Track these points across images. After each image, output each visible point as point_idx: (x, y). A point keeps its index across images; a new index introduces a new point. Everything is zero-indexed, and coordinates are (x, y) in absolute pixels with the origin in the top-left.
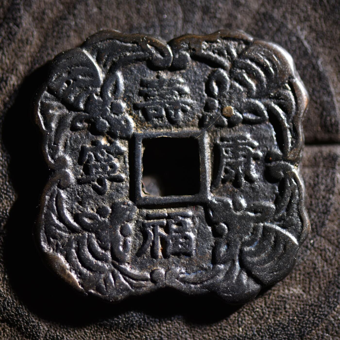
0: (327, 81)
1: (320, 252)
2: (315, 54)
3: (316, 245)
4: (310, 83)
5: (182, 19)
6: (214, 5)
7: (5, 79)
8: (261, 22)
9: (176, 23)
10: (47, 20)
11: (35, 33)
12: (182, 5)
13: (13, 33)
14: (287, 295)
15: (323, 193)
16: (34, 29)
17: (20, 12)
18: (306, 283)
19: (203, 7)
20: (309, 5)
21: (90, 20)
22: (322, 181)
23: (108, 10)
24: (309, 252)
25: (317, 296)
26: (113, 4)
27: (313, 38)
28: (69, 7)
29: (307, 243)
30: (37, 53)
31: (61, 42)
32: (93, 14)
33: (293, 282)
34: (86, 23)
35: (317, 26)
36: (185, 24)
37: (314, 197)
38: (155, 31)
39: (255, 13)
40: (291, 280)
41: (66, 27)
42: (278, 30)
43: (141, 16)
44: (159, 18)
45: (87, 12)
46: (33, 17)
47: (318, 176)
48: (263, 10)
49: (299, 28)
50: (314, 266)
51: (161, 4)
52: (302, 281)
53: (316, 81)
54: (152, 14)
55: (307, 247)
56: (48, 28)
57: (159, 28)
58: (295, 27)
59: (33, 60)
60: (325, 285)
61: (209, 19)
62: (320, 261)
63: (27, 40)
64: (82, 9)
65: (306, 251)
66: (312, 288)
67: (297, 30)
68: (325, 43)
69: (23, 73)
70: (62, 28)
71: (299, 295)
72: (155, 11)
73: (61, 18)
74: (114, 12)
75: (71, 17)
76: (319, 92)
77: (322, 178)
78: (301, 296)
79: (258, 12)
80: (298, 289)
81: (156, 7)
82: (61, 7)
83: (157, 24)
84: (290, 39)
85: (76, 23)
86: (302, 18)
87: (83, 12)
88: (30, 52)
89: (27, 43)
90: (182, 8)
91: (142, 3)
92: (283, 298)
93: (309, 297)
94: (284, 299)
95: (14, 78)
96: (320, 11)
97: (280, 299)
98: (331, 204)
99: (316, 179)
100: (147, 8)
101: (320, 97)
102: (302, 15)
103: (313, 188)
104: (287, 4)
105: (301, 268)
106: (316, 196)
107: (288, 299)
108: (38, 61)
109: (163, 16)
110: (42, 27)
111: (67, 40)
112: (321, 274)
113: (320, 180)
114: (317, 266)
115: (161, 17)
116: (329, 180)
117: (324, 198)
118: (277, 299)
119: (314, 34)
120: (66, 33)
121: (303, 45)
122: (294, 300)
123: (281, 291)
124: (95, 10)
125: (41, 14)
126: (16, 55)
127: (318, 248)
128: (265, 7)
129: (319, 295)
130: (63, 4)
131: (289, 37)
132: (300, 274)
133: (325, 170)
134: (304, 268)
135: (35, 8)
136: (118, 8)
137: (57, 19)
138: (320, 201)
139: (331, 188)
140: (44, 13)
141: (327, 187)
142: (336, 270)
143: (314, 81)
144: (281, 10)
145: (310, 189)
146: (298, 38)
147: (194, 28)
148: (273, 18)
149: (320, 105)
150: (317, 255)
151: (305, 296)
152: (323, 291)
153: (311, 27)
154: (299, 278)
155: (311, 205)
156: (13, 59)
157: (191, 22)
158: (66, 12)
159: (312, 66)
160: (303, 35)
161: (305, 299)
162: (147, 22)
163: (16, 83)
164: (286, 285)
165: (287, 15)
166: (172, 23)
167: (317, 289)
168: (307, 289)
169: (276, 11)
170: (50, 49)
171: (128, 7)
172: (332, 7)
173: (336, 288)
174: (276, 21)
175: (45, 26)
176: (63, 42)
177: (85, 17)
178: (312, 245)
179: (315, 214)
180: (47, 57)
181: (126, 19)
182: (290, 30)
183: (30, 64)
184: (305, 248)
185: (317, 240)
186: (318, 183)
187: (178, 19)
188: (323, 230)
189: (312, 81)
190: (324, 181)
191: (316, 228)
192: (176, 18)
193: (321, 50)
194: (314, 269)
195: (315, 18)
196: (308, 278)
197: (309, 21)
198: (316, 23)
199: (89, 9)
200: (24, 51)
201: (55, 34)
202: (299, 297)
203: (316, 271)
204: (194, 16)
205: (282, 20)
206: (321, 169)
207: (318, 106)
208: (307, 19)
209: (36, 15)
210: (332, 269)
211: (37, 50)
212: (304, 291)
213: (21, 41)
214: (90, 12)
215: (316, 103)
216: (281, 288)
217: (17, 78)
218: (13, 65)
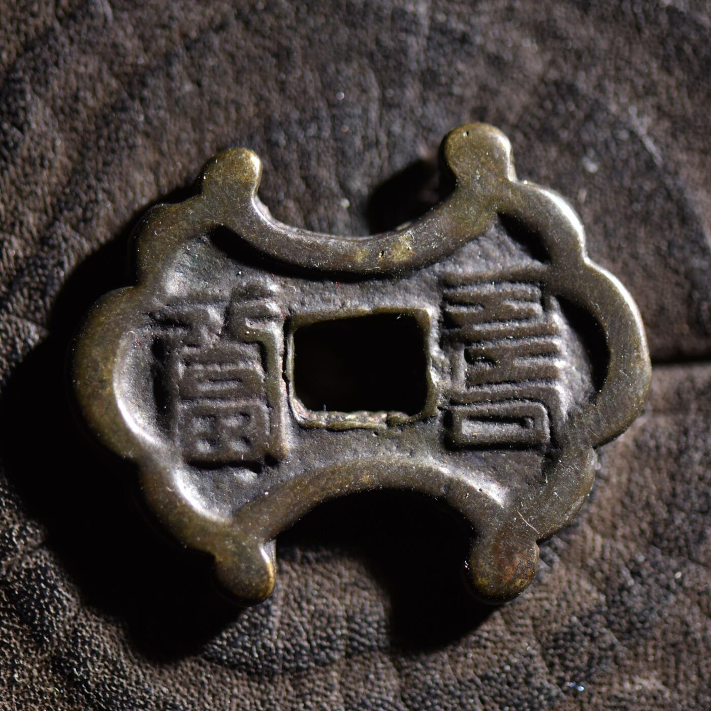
0: (698, 223)
1: (697, 597)
2: (671, 166)
3: (687, 583)
4: (661, 229)
5: (379, 100)
6: (446, 68)
8: (552, 101)
9: (365, 111)
10: (84, 114)
11: (59, 143)
12: (377, 71)
13: (11, 144)
14: (630, 694)
15: (699, 469)
16: (56, 134)
17: (24, 99)
18: (668, 667)
19: (423, 73)
20: (654, 60)
21: (177, 110)
22: (695, 443)
23: (215, 87)
24: (672, 599)
25: (693, 694)
26: (225, 72)
27: (666, 132)
28: (130, 84)
29: (668, 578)
30: (64, 188)
31: (117, 161)
32: (184, 97)
33: (641, 664)
34: (168, 116)
35: (672, 104)
36: (384, 112)
37: (679, 477)
38: (319, 129)
39: (536, 82)
40: (636, 660)
41: (127, 127)
42: (589, 117)
43: (290, 98)
44: (327, 100)
45: (169, 91)
46: (53, 108)
47: (686, 432)
48: (553, 74)
49: (633, 110)
50: (685, 627)
51: (332, 69)
52: (659, 663)
53: (676, 226)
54: (311, 92)
55: (668, 587)
56: (86, 131)
57: (330, 123)
58: (624, 109)
59: (55, 201)
61: (436, 98)
62: (697, 617)
63: (42, 158)
64: (159, 88)
65: (666, 597)
66: (682, 677)
67: (629, 116)
68: (692, 141)
69: (35, 232)
70: (117, 130)
71: (656, 693)
72: (319, 84)
73: (113, 108)
74: (229, 89)
75: (137, 105)
76: (682, 248)
77: (696, 437)
78: (660, 696)
79: (543, 80)
80: (653, 680)
81: (321, 76)
82: (114, 83)
83: (324, 113)
84: (615, 137)
85: (147, 117)
86: (640, 88)
87: (162, 93)
88: (49, 184)
89: (42, 165)
90: (376, 76)
91: (290, 68)
92: (621, 700)
93: (676, 696)
94: (624, 703)
95: (16, 242)
96: (678, 72)
97: (613, 703)
99: (684, 439)
100: (302, 78)
101: (685, 261)
102: (640, 82)
103: (677, 460)
104: (605, 60)
105: (658, 633)
106: (683, 476)
107: (631, 701)
108: (66, 203)
109: (338, 95)
110: (74, 129)
111: (129, 156)
112: (701, 646)
113: (691, 441)
114: (692, 629)
115: (331, 97)
117: (701, 478)
118: (608, 703)
119: (666, 124)
120: (126, 140)
121: (644, 148)
122: (643, 705)
123: (616, 686)
124: (188, 87)
125: (70, 101)
126: (19, 191)
127: (692, 589)
128: (559, 68)
129: (699, 691)
130: (117, 76)
131: (612, 132)
132: (655, 647)
133: (701, 418)
134: (664, 633)
135: (56, 88)
136: (237, 81)
137: (106, 111)
138: (693, 485)
140: (76, 98)
141: (706, 454)
143: (671, 226)
144: (594, 72)
145: (671, 460)
146: (633, 134)
147: (405, 119)
148: (577, 90)
149: (687, 277)
150: (692, 603)
151: (667, 694)
152: (707, 681)
153: (659, 108)
154: (654, 655)
155: (674, 495)
156: (13, 203)
157: (399, 106)
158: (125, 95)
159: (665, 193)
160: (642, 125)
161: (669, 700)
162: (303, 110)
163: (21, 254)
164: (626, 672)
165: (607, 83)
166: (358, 111)
167: (694, 678)
168: (673, 680)
169: (582, 75)
170: (92, 176)
171: (259, 79)
172: (704, 63)
174: (584, 97)
175: (79, 125)
176: (121, 161)
177: (165, 104)
178: (680, 583)
179: (683, 515)
180: (86, 194)
181: (257, 105)
182: (614, 116)
183: (50, 211)
184: (665, 590)
185: (689, 572)
186: (687, 447)
187: (369, 100)
188: (702, 548)
189: (665, 226)
190: (700, 443)
191: (687, 546)
192: (364, 98)
193: (683, 157)
194: (686, 634)
195: (668, 88)
196: (674, 654)
197: (655, 94)
198: (670, 99)
199: (173, 85)
200: (36, 184)
201: (102, 143)
202: (655, 698)
203: (689, 639)
204: (403, 93)
205: (597, 95)
206: (692, 417)
207: (681, 279)
208: (650, 90)
209: (59, 102)
211: (64, 180)
212: (665, 684)
213: (29, 160)
214: (178, 93)
215: (677, 272)
216: (615, 680)
217: (23, 242)
218: (12, 214)
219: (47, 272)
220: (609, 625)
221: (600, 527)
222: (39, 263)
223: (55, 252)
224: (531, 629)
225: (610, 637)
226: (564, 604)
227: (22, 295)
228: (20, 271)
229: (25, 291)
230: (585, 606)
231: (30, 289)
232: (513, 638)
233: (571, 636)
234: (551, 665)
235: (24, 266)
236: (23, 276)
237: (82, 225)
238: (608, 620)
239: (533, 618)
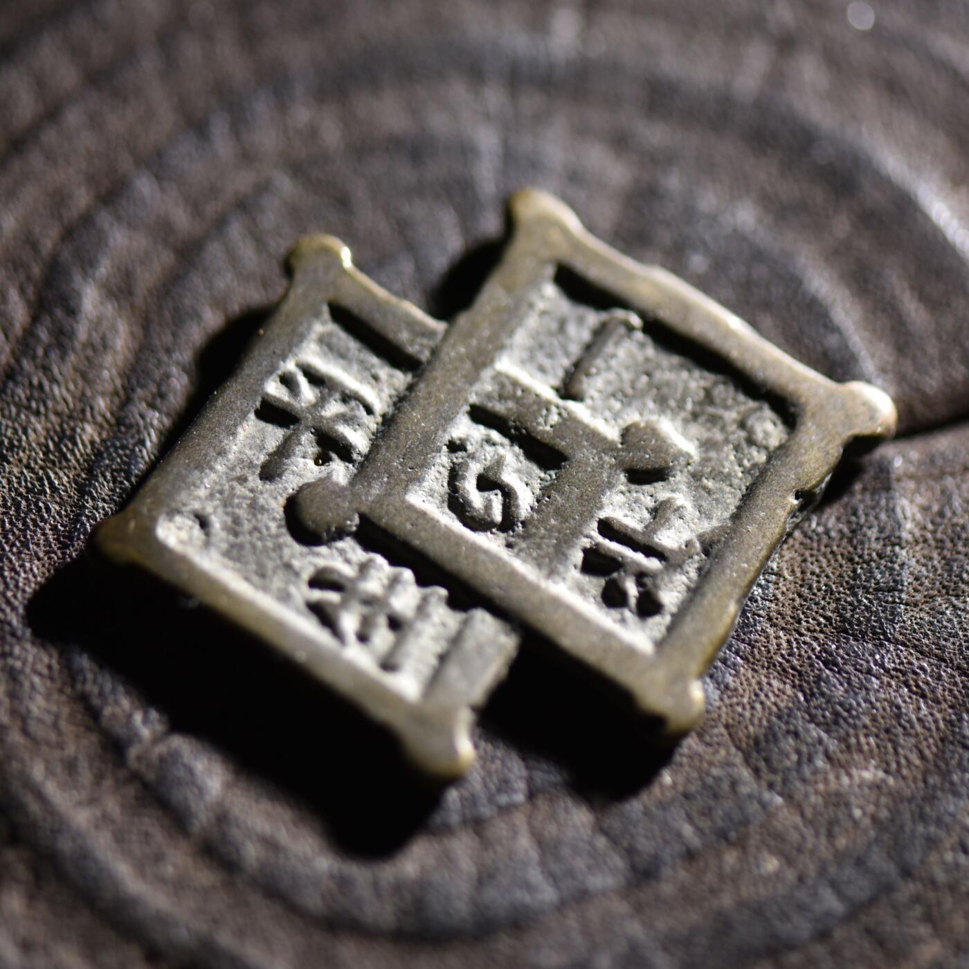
1: (903, 678)
3: (888, 664)
7: (68, 433)
10: (142, 289)
14: (850, 787)
15: (878, 546)
18: (886, 753)
22: (866, 521)
24: (875, 682)
25: (920, 777)
30: (132, 365)
33: (856, 756)
40: (850, 753)
47: (855, 513)
50: (895, 711)
52: (876, 751)
56: (148, 306)
59: (125, 381)
60: (934, 749)
62: (907, 698)
63: (103, 339)
65: (869, 681)
66: (903, 761)
69: (108, 415)
71: (879, 783)
77: (867, 515)
78: (883, 784)
80: (873, 770)
88: (116, 365)
89: (105, 348)
93: (901, 782)
95: (89, 429)
98: (902, 565)
99: (853, 519)
103: (850, 541)
105: (867, 720)
106: (861, 556)
107: (853, 795)
108: (138, 380)
110: (134, 307)
113: (862, 520)
114: (904, 711)
116: (883, 516)
117: (880, 556)
123: (833, 781)
126: (84, 377)
127: (895, 670)
129: (925, 773)
132: (866, 736)
133: (868, 496)
134: (874, 720)
138: (873, 565)
139: (893, 530)
141: (881, 530)
142: (950, 711)
145: (844, 542)
150: (898, 686)
151: (891, 782)
152: (932, 763)
156: (80, 388)
161: (895, 787)
163: (97, 439)
164: (842, 767)
167: (917, 761)
168: (894, 766)
170: (161, 351)
173: (960, 750)
175: (139, 302)
178: (881, 665)
183: (122, 393)
184: (866, 675)
185: (887, 652)
186: (860, 527)
190: (872, 520)
194: (898, 716)
196: (889, 740)
200: (101, 367)
202: (879, 787)
203: (903, 722)
206: (858, 497)
210: (940, 711)
212: (887, 772)
216: (831, 777)
217: (98, 428)
218: (80, 400)
219: (128, 452)
220: (813, 719)
221: (781, 623)
222: (118, 444)
223: (134, 431)
224: (727, 737)
225: (815, 732)
226: (758, 706)
227: (105, 479)
228: (99, 454)
229: (108, 475)
230: (782, 705)
231: (113, 471)
232: (710, 750)
233: (771, 735)
234: (756, 771)
235: (102, 449)
236: (103, 459)
237: (158, 401)
238: (810, 715)
239: (727, 726)
